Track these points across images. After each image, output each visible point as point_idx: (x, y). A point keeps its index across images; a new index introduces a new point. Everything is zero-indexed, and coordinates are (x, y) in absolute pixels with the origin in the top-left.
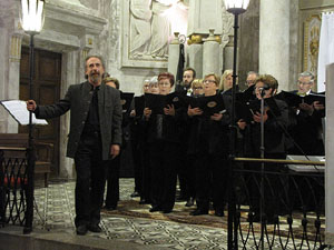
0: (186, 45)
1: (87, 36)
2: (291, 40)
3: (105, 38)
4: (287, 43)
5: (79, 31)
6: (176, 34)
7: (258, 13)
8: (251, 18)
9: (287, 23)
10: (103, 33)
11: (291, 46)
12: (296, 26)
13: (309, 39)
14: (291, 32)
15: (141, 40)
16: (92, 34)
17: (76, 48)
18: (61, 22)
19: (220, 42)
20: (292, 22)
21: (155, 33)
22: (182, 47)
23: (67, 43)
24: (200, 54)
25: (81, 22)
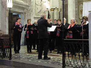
0: (50, 11)
1: (25, 10)
2: (76, 10)
3: (30, 10)
4: (75, 10)
5: (23, 9)
6: (47, 9)
7: (67, 3)
8: (66, 4)
9: (75, 5)
10: (29, 9)
11: (76, 11)
12: (77, 6)
13: (80, 9)
14: (76, 8)
15: (39, 10)
16: (26, 9)
17: (23, 13)
18: (18, 6)
19: (58, 10)
20: (76, 5)
21: (42, 8)
22: (49, 12)
23: (20, 12)
24: (53, 14)
25: (24, 6)
